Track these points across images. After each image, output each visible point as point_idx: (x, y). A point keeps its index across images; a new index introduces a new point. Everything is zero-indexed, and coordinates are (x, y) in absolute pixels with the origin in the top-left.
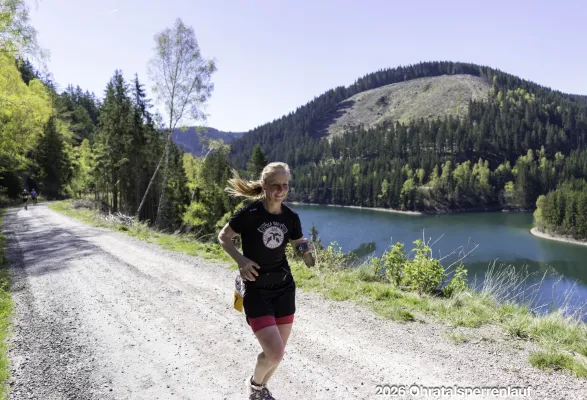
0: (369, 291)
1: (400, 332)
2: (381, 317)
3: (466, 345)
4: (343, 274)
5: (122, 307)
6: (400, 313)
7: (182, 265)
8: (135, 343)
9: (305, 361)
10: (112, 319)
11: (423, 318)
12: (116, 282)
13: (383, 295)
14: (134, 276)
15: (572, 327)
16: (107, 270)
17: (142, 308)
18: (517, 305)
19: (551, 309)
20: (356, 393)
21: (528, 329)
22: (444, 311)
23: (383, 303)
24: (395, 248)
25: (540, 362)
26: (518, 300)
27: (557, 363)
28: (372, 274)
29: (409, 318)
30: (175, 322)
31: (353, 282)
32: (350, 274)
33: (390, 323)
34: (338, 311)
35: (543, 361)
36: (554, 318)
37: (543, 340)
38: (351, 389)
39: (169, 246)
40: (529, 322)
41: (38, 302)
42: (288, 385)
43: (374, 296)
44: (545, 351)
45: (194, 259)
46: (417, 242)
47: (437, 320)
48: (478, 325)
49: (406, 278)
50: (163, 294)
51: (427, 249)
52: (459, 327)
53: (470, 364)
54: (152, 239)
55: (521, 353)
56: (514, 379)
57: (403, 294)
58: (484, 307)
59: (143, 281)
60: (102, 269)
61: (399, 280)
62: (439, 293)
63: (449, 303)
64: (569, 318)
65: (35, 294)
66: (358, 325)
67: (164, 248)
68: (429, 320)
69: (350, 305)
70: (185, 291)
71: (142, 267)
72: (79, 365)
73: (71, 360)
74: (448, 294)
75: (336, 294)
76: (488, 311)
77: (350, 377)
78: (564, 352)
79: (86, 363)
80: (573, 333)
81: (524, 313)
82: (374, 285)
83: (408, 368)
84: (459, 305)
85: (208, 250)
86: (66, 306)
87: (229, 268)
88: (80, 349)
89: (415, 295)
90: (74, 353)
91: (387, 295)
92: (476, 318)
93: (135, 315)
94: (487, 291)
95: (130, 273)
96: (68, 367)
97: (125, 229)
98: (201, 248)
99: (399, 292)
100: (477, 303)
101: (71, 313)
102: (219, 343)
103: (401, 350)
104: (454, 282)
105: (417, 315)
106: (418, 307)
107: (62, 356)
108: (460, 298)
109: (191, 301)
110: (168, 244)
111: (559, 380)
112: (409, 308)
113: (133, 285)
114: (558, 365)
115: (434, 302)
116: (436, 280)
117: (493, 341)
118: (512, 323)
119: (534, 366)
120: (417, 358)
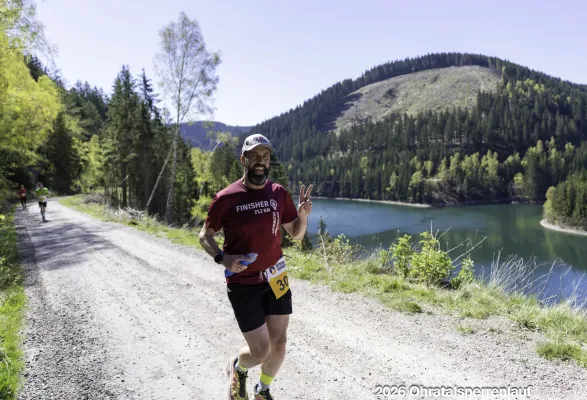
0: (377, 283)
1: (408, 324)
2: (389, 309)
3: (474, 336)
4: (350, 267)
5: (133, 300)
6: (407, 304)
7: (191, 259)
8: (145, 335)
9: (313, 352)
10: (123, 312)
11: (431, 309)
12: (127, 276)
13: (391, 287)
14: (144, 270)
15: (579, 318)
16: (117, 264)
17: (152, 302)
18: (525, 297)
19: (559, 300)
20: (364, 383)
21: (535, 320)
22: (452, 302)
23: (391, 295)
24: (402, 240)
25: (547, 353)
26: (526, 292)
27: (565, 353)
28: (380, 266)
29: (417, 310)
30: (185, 314)
31: (361, 275)
32: (358, 266)
33: (398, 314)
34: (346, 303)
35: (550, 351)
36: (562, 308)
37: (551, 331)
38: (359, 380)
39: (177, 240)
40: (537, 314)
41: (50, 295)
42: (296, 375)
43: (382, 288)
44: (552, 342)
45: (203, 253)
46: (425, 234)
47: (444, 312)
48: (486, 316)
49: (414, 270)
50: (173, 287)
51: (434, 241)
52: (466, 319)
53: (478, 354)
54: (161, 233)
55: (529, 344)
56: (522, 369)
57: (410, 286)
58: (492, 298)
59: (154, 274)
60: (112, 263)
61: (406, 272)
62: (447, 284)
63: (456, 295)
64: (578, 309)
65: (48, 289)
66: (365, 316)
67: (173, 242)
68: (437, 311)
69: (358, 296)
70: (194, 284)
71: (152, 261)
72: (92, 357)
73: (84, 351)
74: (456, 286)
75: (343, 286)
76: (496, 302)
77: (359, 367)
78: (572, 343)
79: (98, 354)
80: (581, 324)
81: (532, 304)
82: (382, 277)
83: (415, 358)
84: (466, 296)
86: (78, 299)
88: (92, 341)
89: (423, 287)
90: (86, 344)
91: (395, 287)
92: (483, 309)
93: (146, 308)
94: (494, 282)
95: (140, 266)
96: (81, 358)
97: (134, 224)
99: (406, 284)
100: (485, 295)
101: (83, 306)
102: (229, 335)
103: (408, 340)
104: (462, 274)
105: (425, 306)
106: (426, 299)
107: (74, 348)
108: (468, 290)
109: (201, 294)
110: (177, 238)
111: (565, 370)
112: (416, 300)
113: (144, 278)
114: (566, 355)
115: (442, 294)
116: (444, 271)
117: (500, 332)
118: (519, 314)
119: (541, 356)
120: (425, 349)
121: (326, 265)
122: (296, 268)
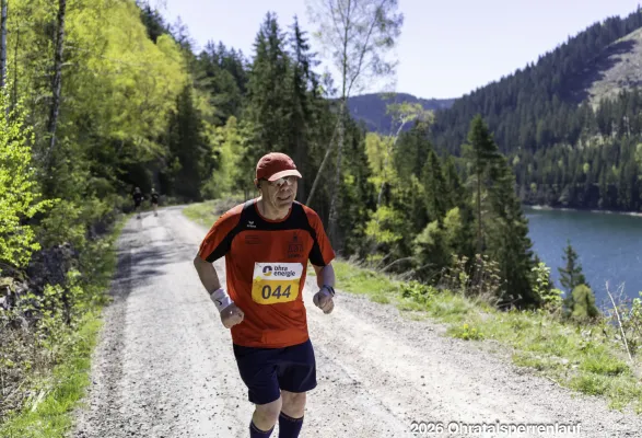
7: (363, 326)
41: (125, 382)
45: (382, 311)
65: (126, 366)
70: (367, 384)
85: (406, 294)
86: (164, 398)
87: (446, 335)
98: (394, 289)
101: (169, 415)
109: (377, 411)
121: (628, 361)
122: (565, 361)
